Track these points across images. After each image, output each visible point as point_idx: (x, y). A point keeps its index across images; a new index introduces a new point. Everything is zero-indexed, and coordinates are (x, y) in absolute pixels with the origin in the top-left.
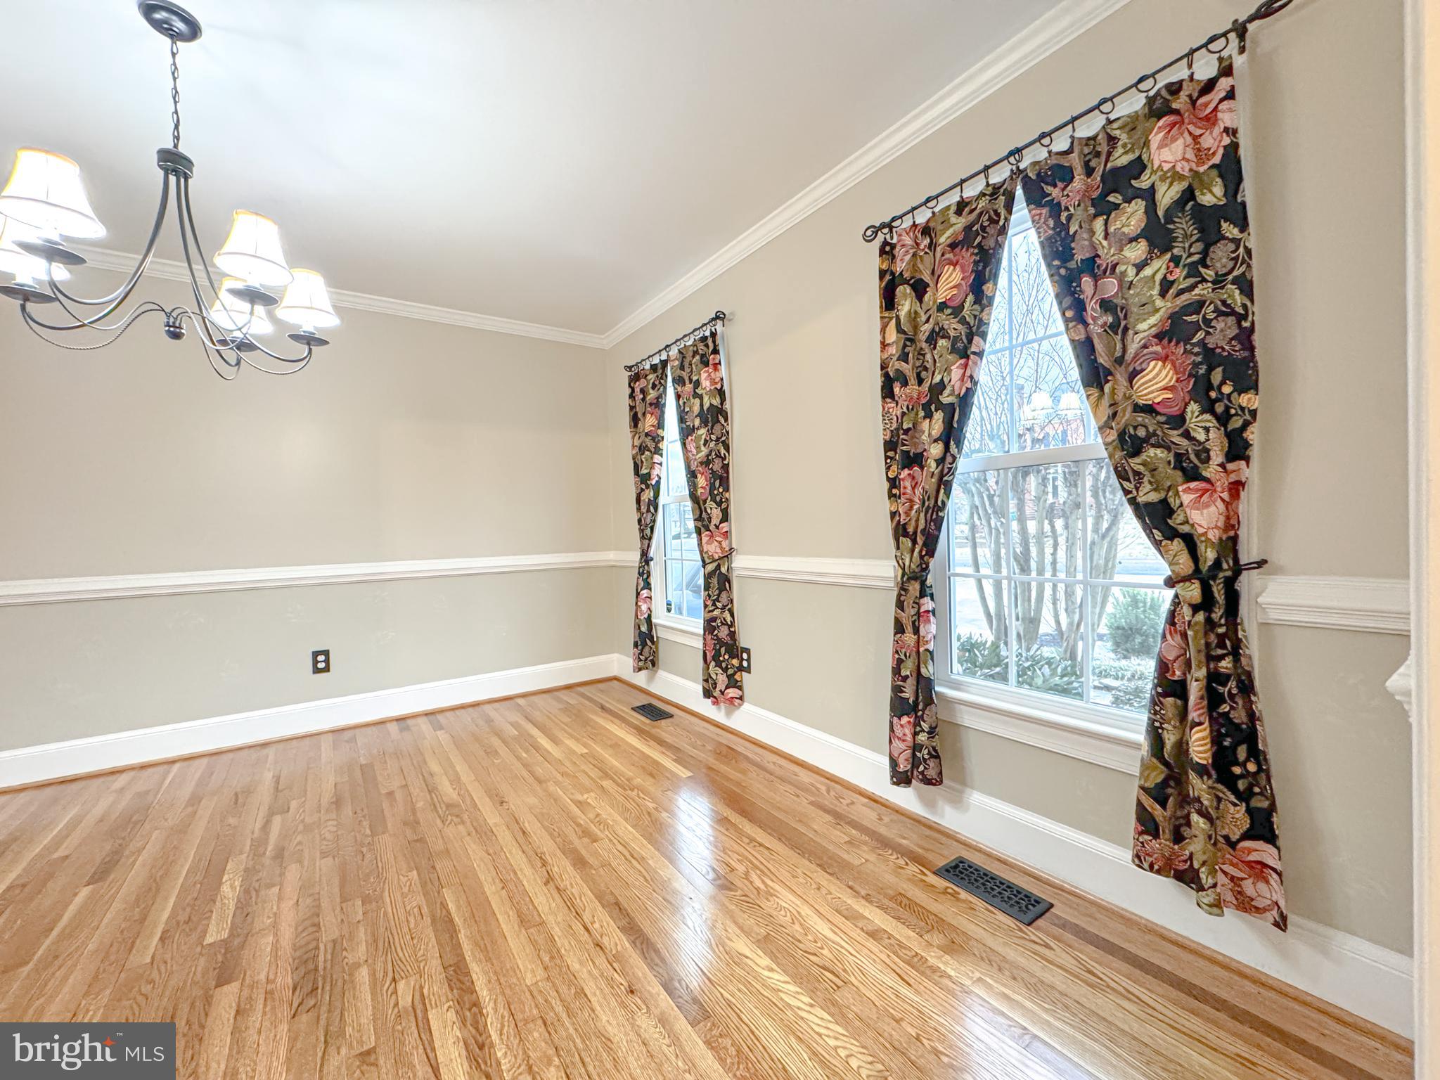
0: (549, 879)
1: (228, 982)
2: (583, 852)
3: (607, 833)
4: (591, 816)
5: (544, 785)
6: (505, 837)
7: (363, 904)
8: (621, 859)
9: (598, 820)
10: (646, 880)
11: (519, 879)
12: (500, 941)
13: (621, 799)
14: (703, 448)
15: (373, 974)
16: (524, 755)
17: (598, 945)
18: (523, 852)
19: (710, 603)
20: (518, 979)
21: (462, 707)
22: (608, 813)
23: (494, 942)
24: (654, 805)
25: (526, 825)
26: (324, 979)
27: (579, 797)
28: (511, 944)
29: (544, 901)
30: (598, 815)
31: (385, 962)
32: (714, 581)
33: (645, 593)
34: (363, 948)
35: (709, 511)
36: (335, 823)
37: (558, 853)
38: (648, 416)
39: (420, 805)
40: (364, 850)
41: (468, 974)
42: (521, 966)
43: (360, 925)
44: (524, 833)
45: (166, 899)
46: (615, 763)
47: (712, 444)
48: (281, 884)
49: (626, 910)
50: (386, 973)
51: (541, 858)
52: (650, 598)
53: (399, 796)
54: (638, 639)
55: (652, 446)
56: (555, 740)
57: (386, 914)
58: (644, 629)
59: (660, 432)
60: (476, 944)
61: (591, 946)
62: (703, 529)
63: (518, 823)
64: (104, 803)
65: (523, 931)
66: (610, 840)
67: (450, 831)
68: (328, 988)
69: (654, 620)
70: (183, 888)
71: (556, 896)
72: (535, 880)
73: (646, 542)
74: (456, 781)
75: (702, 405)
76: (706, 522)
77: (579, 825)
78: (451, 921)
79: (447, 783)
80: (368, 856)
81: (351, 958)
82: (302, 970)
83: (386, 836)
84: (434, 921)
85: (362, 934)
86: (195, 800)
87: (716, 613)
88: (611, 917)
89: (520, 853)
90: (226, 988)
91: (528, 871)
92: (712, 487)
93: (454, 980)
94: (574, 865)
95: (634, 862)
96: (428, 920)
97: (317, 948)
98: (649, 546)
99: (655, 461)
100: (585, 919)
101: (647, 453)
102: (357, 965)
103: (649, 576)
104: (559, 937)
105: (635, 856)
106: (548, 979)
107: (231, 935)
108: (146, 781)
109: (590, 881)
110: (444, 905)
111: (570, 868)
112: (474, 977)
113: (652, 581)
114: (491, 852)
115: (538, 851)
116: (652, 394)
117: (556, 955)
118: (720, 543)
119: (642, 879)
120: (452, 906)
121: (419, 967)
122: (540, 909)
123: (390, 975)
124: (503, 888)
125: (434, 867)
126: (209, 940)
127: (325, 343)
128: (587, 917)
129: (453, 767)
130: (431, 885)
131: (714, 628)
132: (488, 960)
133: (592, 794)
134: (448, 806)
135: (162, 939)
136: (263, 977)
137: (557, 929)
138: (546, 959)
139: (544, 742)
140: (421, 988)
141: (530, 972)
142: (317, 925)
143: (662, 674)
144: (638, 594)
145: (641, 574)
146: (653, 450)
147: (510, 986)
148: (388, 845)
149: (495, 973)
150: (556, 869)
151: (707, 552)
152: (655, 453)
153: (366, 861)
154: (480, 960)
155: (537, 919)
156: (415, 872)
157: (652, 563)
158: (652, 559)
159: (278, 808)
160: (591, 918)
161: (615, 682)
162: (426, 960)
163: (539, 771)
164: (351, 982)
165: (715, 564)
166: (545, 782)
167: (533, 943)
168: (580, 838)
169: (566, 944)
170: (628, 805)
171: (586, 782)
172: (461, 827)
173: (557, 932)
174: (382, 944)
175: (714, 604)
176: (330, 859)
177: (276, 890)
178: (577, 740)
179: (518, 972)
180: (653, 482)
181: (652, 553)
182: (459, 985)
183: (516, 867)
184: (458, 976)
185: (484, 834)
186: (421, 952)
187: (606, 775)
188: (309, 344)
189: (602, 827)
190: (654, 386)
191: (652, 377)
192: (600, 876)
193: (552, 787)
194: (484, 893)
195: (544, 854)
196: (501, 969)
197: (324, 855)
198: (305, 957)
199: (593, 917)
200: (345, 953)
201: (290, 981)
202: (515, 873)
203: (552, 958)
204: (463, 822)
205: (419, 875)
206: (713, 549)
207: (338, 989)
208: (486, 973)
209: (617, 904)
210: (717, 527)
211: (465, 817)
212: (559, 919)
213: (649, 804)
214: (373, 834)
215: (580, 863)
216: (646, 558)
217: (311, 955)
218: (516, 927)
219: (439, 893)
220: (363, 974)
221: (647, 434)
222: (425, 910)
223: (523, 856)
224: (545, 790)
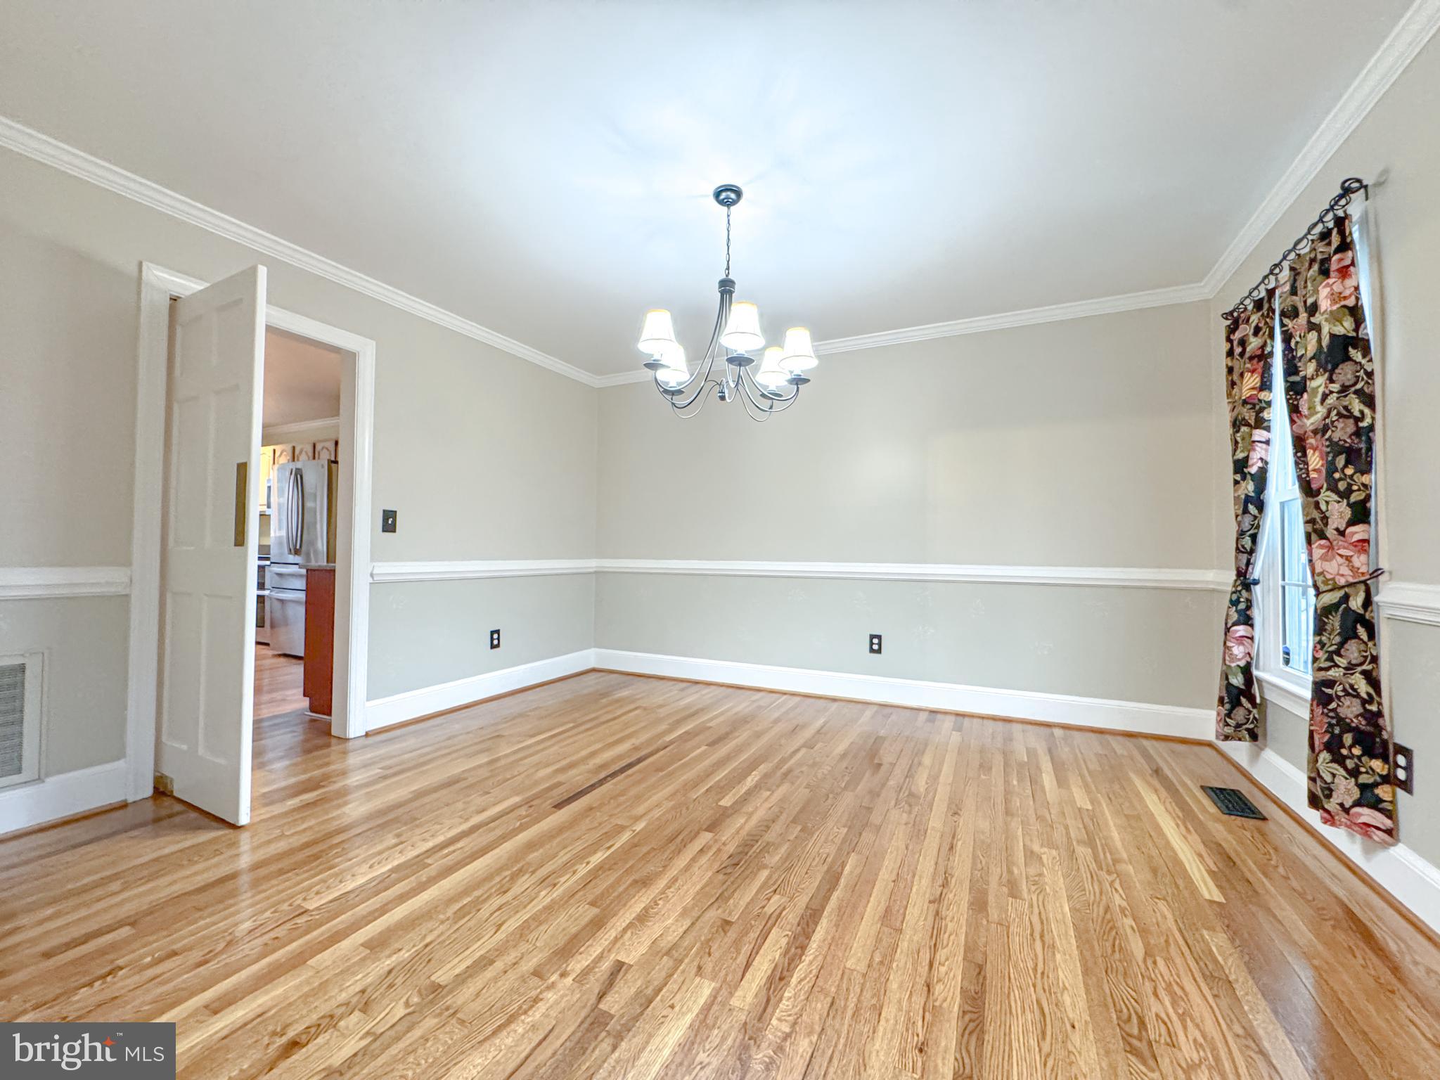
0: (937, 900)
1: (710, 831)
2: (991, 899)
3: (1034, 898)
4: (1032, 871)
5: (1009, 819)
6: (932, 843)
7: (800, 831)
8: (1025, 930)
9: (1037, 883)
10: (1035, 970)
11: (913, 882)
12: (857, 917)
13: (1085, 875)
14: (1319, 408)
15: (769, 877)
16: (1015, 782)
17: (928, 986)
18: (936, 864)
19: (1322, 655)
20: (844, 955)
21: (994, 719)
22: (1055, 880)
23: (851, 916)
24: (1124, 904)
25: (960, 843)
26: (746, 862)
27: (1036, 848)
28: (861, 928)
29: (916, 914)
30: (1041, 875)
31: (780, 876)
32: (1335, 622)
33: (1241, 630)
34: (777, 858)
35: (1323, 507)
36: (830, 768)
37: (967, 884)
38: (1248, 375)
39: (891, 783)
40: (831, 796)
41: (816, 924)
42: (853, 949)
43: (788, 843)
44: (951, 848)
45: (725, 770)
46: (1115, 835)
47: (1331, 400)
48: (773, 792)
49: (985, 978)
50: (775, 883)
51: (946, 878)
52: (1252, 638)
53: (883, 769)
54: (1224, 694)
55: (1250, 417)
56: (1061, 781)
57: (807, 844)
58: (1238, 681)
59: (1263, 395)
60: (839, 909)
61: (921, 981)
62: (1314, 537)
63: (953, 837)
64: (741, 705)
65: (879, 926)
66: (1031, 906)
67: (895, 815)
68: (742, 869)
69: (1255, 673)
70: (734, 769)
71: (931, 918)
72: (925, 893)
73: (1244, 557)
74: (934, 779)
75: (1319, 340)
76: (1320, 525)
77: (1010, 872)
78: (838, 879)
79: (925, 776)
80: (829, 801)
81: (766, 861)
82: (741, 849)
83: (851, 793)
84: (828, 871)
85: (783, 850)
86: (777, 721)
87: (1334, 673)
88: (964, 973)
89: (933, 863)
90: (707, 833)
91: (925, 882)
92: (1331, 468)
93: (805, 920)
94: (971, 904)
95: (1038, 944)
96: (825, 867)
97: (757, 841)
98: (1248, 563)
99: (1256, 438)
100: (938, 956)
101: (1244, 429)
102: (765, 867)
103: (1249, 607)
104: (902, 952)
105: (1047, 938)
106: (864, 976)
107: (731, 806)
108: (765, 700)
109: (973, 926)
110: (843, 865)
111: (964, 906)
112: (819, 928)
113: (1256, 614)
114: (910, 848)
115: (949, 871)
116: (1254, 343)
117: (887, 961)
118: (1348, 559)
119: (1030, 964)
120: (847, 869)
121: (794, 894)
122: (907, 918)
123: (775, 887)
124: (894, 881)
125: (860, 834)
126: (720, 803)
127: (808, 381)
128: (942, 954)
129: (941, 764)
130: (849, 845)
131: (1330, 699)
132: (837, 926)
133: (1054, 853)
134: (911, 794)
135: (707, 790)
136: (724, 839)
137: (906, 944)
138: (877, 959)
139: (1048, 780)
140: (784, 909)
141: (856, 959)
142: (768, 827)
143: (1269, 755)
144: (1227, 630)
145: (1234, 603)
146: (1252, 422)
147: (834, 956)
148: (848, 800)
149: (833, 938)
150: (951, 896)
151: (1321, 573)
152: (1256, 428)
153: (826, 804)
154: (831, 921)
155: (898, 924)
156: (846, 829)
157: (1257, 590)
158: (1256, 582)
159: (809, 745)
160: (943, 959)
161: (1208, 749)
162: (802, 893)
163: (1016, 802)
164: (755, 874)
165: (1341, 593)
166: (1012, 815)
167: (878, 940)
168: (1000, 884)
169: (903, 961)
170: (1088, 886)
171: (1059, 835)
172: (905, 815)
173: (904, 945)
174: (788, 864)
175: (1330, 659)
176: (808, 790)
177: (768, 793)
178: (1088, 791)
179: (848, 950)
180: (1253, 470)
181: (1256, 572)
182: (805, 926)
183: (918, 873)
184: (811, 918)
185: (918, 832)
186: (803, 886)
187: (1091, 843)
188: (797, 384)
189: (1033, 888)
190: (1257, 331)
191: (1255, 319)
192: (987, 930)
193: (1016, 825)
194: (877, 875)
195: (952, 877)
196: (840, 938)
197: (808, 786)
198: (749, 842)
199: (947, 959)
200: (766, 855)
201: (732, 850)
202: (914, 876)
203: (881, 963)
204: (910, 813)
205: (846, 834)
206: (1336, 569)
207: (748, 872)
208: (827, 932)
209: (981, 968)
210: (1342, 533)
211: (916, 809)
212: (915, 938)
213: (1117, 897)
214: (845, 788)
215: (979, 904)
216: (1245, 581)
217: (752, 843)
218: (876, 918)
219: (848, 853)
220: (764, 874)
221: (1245, 402)
222: (829, 860)
223: (933, 866)
224: (1006, 823)
